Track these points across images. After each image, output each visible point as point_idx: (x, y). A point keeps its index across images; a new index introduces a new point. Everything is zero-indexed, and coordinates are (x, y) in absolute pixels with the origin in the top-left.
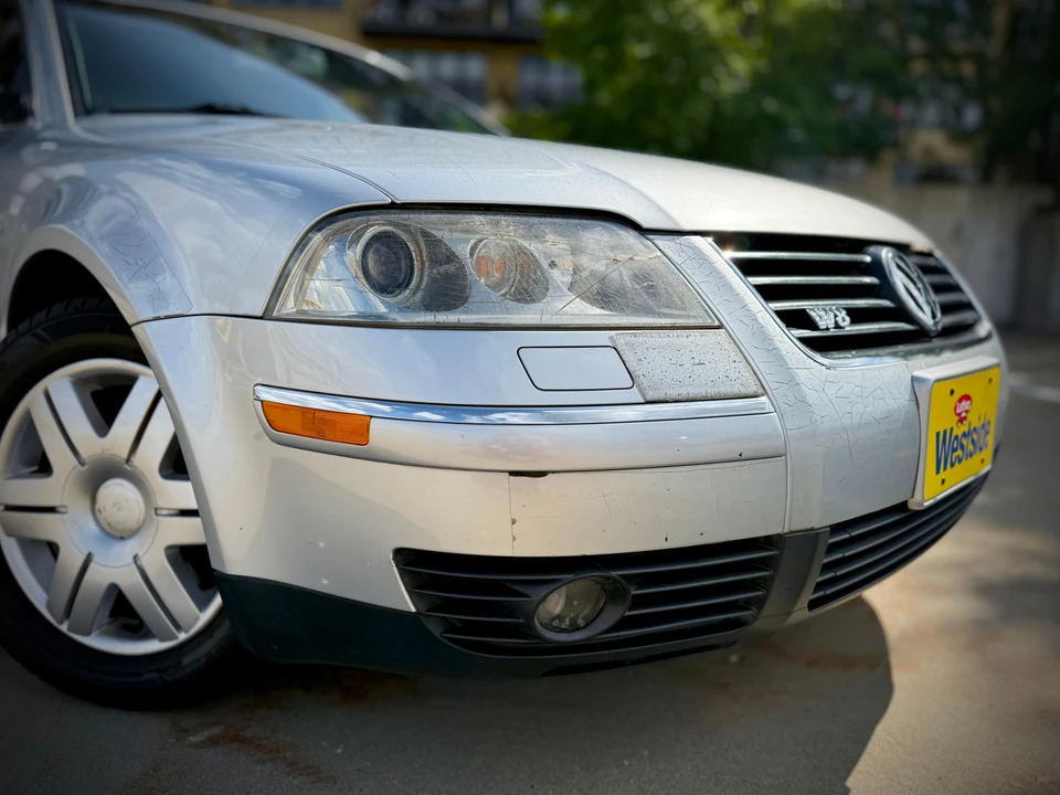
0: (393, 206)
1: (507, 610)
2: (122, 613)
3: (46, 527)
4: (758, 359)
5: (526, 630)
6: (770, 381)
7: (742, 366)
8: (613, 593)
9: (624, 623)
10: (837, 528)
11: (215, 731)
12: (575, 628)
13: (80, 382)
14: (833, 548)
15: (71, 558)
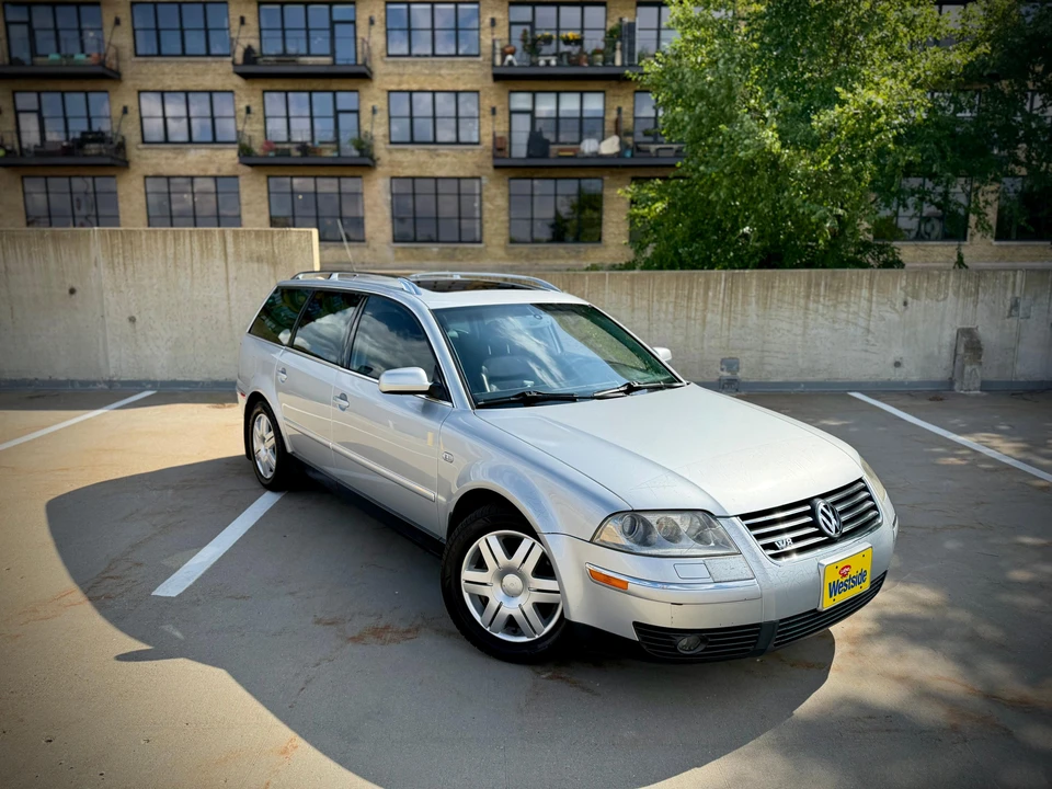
0: (633, 510)
1: (671, 643)
2: (512, 625)
3: (485, 591)
4: (754, 565)
5: (675, 649)
6: (757, 574)
7: (748, 569)
8: (703, 640)
9: (706, 650)
10: (782, 621)
11: (550, 674)
12: (690, 650)
13: (498, 537)
14: (781, 627)
15: (493, 603)
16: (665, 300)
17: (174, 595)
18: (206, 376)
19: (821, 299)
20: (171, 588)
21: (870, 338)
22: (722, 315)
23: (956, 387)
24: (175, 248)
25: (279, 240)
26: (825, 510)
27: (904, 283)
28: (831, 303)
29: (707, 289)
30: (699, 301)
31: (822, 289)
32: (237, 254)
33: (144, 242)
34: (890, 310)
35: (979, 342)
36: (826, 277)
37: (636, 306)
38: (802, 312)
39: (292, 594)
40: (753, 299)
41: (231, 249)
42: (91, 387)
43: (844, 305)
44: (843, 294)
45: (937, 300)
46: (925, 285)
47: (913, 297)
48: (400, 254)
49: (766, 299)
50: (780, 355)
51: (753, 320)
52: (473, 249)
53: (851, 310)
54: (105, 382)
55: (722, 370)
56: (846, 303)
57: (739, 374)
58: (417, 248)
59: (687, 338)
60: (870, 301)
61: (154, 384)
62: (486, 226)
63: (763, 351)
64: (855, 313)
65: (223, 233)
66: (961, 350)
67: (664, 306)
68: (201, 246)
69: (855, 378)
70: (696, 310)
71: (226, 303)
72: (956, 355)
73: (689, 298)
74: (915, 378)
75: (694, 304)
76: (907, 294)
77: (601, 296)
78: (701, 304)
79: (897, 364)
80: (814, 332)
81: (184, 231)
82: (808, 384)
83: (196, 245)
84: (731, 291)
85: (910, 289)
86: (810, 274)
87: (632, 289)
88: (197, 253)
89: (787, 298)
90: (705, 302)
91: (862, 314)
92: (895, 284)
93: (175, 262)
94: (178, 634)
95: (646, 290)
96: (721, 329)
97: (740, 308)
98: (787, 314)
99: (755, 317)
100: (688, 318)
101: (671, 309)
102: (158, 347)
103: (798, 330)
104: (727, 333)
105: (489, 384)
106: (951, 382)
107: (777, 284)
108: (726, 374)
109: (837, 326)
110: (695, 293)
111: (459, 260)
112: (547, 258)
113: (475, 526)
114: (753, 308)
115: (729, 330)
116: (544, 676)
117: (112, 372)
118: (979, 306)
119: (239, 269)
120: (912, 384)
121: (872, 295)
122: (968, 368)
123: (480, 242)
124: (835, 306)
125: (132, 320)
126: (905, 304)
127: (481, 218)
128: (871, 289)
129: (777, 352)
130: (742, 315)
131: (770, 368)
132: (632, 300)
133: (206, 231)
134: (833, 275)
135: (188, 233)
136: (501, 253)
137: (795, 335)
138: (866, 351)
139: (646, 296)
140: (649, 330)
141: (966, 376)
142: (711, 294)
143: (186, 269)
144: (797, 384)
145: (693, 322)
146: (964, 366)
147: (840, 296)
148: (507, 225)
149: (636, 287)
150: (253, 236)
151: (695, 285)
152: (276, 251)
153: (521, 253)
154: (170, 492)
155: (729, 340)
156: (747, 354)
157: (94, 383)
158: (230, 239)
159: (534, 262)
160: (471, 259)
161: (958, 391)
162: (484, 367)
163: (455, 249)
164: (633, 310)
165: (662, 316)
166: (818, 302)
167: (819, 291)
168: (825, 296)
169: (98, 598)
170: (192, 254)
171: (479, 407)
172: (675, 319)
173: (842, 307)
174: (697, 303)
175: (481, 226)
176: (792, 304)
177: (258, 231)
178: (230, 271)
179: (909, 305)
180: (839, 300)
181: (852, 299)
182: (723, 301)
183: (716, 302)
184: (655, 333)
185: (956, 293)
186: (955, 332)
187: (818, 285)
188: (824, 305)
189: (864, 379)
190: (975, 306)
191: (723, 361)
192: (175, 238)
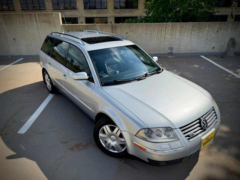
0: (148, 128)
1: (158, 163)
2: (113, 148)
3: (105, 139)
4: (183, 143)
6: (183, 145)
7: (181, 144)
9: (167, 164)
11: (124, 161)
14: (189, 157)
15: (108, 143)
16: (155, 31)
17: (23, 133)
18: (36, 54)
19: (196, 31)
20: (23, 130)
21: (207, 41)
22: (170, 35)
23: (227, 54)
24: (23, 19)
25: (50, 16)
26: (203, 121)
27: (218, 26)
28: (198, 32)
29: (166, 28)
30: (164, 31)
31: (196, 28)
32: (40, 21)
33: (14, 17)
34: (213, 33)
35: (235, 42)
36: (197, 25)
37: (147, 33)
38: (190, 34)
39: (55, 132)
40: (178, 31)
41: (38, 19)
42: (7, 57)
43: (201, 32)
44: (201, 29)
45: (226, 30)
46: (223, 26)
47: (220, 30)
48: (86, 13)
49: (181, 31)
50: (184, 46)
51: (177, 36)
52: (105, 11)
53: (203, 33)
54: (10, 56)
55: (169, 50)
56: (202, 32)
57: (173, 51)
58: (90, 11)
59: (160, 42)
60: (208, 31)
61: (23, 56)
62: (108, 4)
63: (179, 45)
64: (204, 34)
65: (35, 14)
66: (230, 44)
67: (155, 33)
68: (29, 18)
69: (202, 52)
70: (163, 34)
71: (38, 34)
72: (229, 45)
73: (161, 31)
74: (217, 51)
75: (162, 32)
76: (218, 29)
77: (138, 30)
78: (164, 32)
79: (213, 48)
80: (193, 40)
81: (24, 14)
82: (190, 53)
83: (28, 18)
84: (172, 29)
85: (219, 27)
86: (193, 23)
87: (146, 28)
88: (29, 20)
89: (187, 31)
90: (166, 32)
91: (206, 35)
92: (215, 26)
93: (23, 23)
94: (24, 148)
95: (150, 29)
96: (169, 39)
97: (174, 33)
98: (186, 35)
99: (178, 36)
100: (161, 36)
101: (156, 34)
102: (22, 46)
103: (189, 39)
104: (171, 40)
105: (107, 66)
106: (226, 52)
107: (184, 27)
108: (169, 51)
109: (199, 38)
110: (163, 29)
111: (101, 14)
112: (124, 13)
113: (102, 123)
114: (178, 33)
115: (171, 39)
116: (122, 162)
117: (12, 53)
118: (237, 32)
119: (41, 25)
120: (216, 53)
121: (209, 29)
122: (231, 49)
123: (107, 9)
124: (199, 33)
125: (14, 39)
126: (217, 32)
127: (107, 2)
128: (209, 28)
129: (183, 45)
130: (175, 35)
131: (181, 49)
132: (146, 32)
133: (30, 14)
134: (199, 24)
135: (25, 15)
136: (112, 12)
137: (188, 40)
138: (206, 44)
139: (150, 30)
140: (150, 40)
141: (230, 51)
142: (167, 29)
143: (26, 25)
144: (187, 54)
145: (162, 37)
146: (230, 48)
147: (201, 30)
148: (114, 4)
149: (147, 28)
150: (43, 15)
151: (163, 27)
152: (50, 19)
153: (117, 11)
154: (25, 94)
155: (171, 42)
156: (176, 46)
157: (8, 56)
158: (37, 16)
159: (121, 14)
160: (105, 14)
161: (228, 55)
162: (105, 62)
163: (100, 11)
164: (146, 34)
165: (154, 36)
166: (195, 32)
167: (195, 28)
168: (197, 30)
169: (3, 135)
170: (27, 21)
171: (103, 85)
172: (157, 37)
173: (201, 33)
174: (163, 32)
175: (107, 4)
176: (188, 32)
177: (44, 14)
178: (38, 25)
179: (218, 32)
180: (200, 31)
181: (204, 30)
182: (170, 32)
183: (168, 32)
184: (152, 40)
185: (231, 29)
186: (229, 39)
187: (195, 27)
188: (196, 32)
189: (204, 52)
190: (236, 32)
191: (169, 48)
192: (22, 16)
